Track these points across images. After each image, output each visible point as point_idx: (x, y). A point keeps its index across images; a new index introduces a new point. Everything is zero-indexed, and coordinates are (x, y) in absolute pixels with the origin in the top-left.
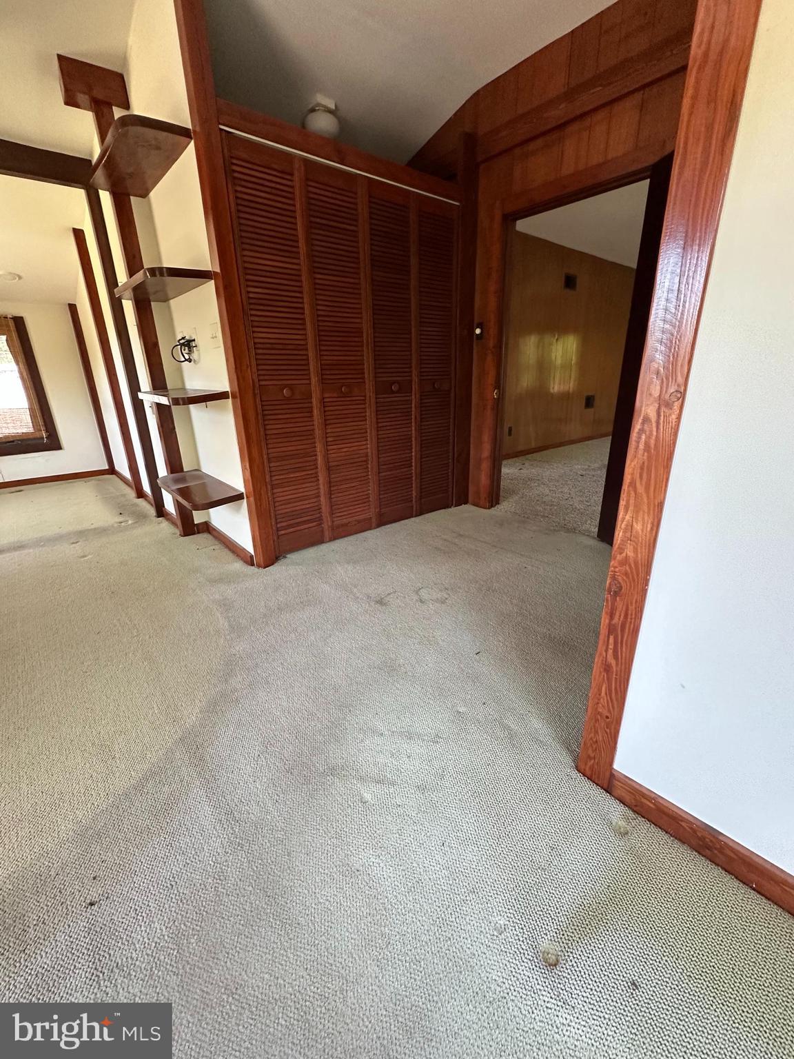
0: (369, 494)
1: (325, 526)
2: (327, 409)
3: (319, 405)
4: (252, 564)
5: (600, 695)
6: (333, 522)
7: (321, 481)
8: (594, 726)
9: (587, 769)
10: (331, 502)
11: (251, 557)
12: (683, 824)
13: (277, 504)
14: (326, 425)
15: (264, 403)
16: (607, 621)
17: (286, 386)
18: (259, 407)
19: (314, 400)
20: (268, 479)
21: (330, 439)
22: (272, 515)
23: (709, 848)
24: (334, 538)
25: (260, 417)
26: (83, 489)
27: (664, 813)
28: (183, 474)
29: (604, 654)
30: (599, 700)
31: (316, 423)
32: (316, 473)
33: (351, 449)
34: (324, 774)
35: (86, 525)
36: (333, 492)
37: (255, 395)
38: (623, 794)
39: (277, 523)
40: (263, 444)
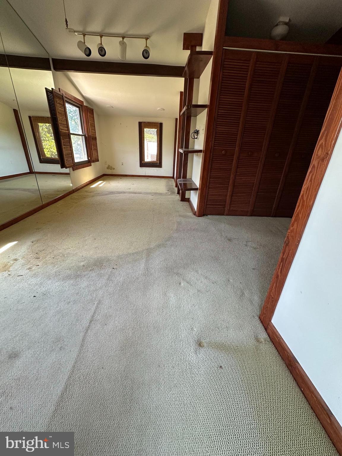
0: (250, 201)
1: (226, 209)
2: (239, 161)
3: (236, 159)
4: (195, 215)
5: (273, 288)
6: (230, 208)
7: (229, 190)
8: (268, 301)
9: (262, 318)
10: (231, 200)
11: (195, 212)
12: (285, 352)
13: (209, 195)
14: (237, 167)
15: (213, 156)
16: (282, 256)
17: (224, 150)
18: (211, 157)
19: (235, 156)
20: (208, 185)
21: (238, 174)
22: (206, 199)
23: (291, 366)
24: (228, 215)
25: (211, 161)
26: (163, 182)
27: (281, 345)
28: (186, 179)
29: (278, 270)
30: (272, 290)
31: (233, 166)
32: (228, 186)
33: (247, 180)
34: (175, 273)
35: (158, 192)
36: (233, 196)
37: (211, 152)
38: (270, 332)
39: (207, 202)
40: (209, 172)
